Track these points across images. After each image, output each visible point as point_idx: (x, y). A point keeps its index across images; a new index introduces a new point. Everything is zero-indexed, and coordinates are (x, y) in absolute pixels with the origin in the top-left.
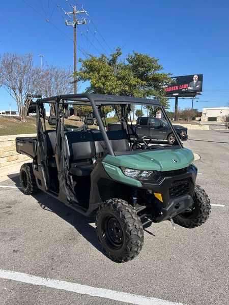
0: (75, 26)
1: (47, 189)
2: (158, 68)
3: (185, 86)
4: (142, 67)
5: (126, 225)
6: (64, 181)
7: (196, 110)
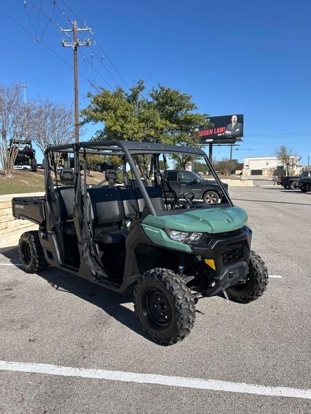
0: (76, 48)
1: (61, 263)
2: (191, 107)
3: (222, 129)
4: (171, 106)
5: (175, 298)
6: (88, 251)
7: (236, 160)
